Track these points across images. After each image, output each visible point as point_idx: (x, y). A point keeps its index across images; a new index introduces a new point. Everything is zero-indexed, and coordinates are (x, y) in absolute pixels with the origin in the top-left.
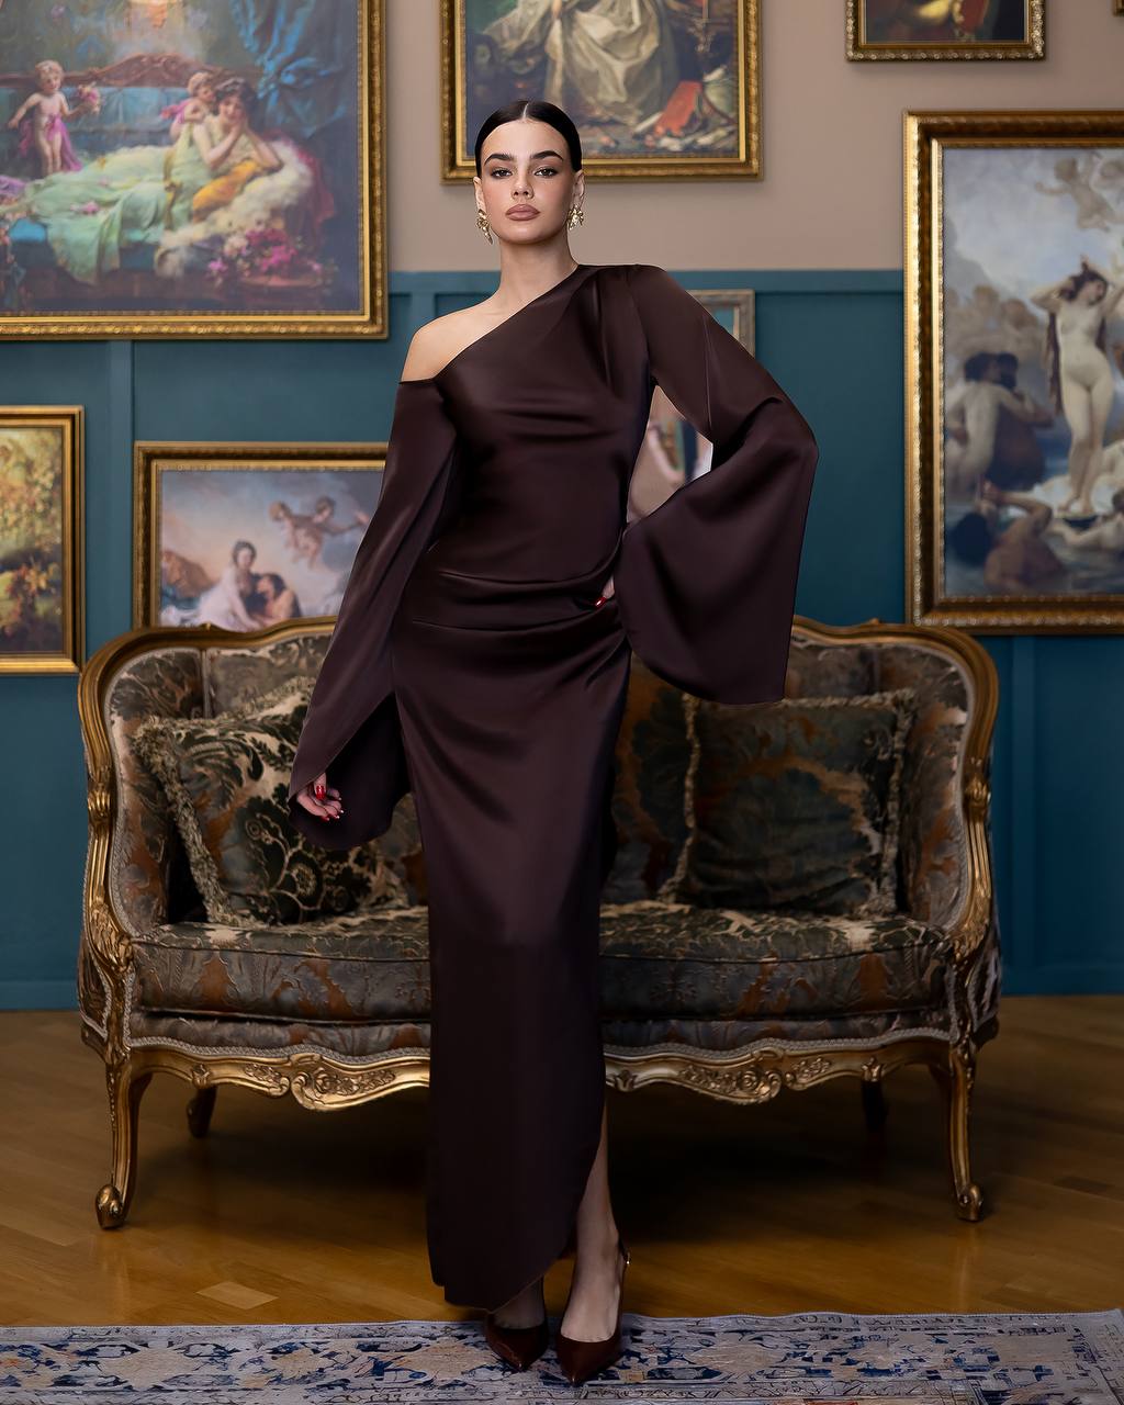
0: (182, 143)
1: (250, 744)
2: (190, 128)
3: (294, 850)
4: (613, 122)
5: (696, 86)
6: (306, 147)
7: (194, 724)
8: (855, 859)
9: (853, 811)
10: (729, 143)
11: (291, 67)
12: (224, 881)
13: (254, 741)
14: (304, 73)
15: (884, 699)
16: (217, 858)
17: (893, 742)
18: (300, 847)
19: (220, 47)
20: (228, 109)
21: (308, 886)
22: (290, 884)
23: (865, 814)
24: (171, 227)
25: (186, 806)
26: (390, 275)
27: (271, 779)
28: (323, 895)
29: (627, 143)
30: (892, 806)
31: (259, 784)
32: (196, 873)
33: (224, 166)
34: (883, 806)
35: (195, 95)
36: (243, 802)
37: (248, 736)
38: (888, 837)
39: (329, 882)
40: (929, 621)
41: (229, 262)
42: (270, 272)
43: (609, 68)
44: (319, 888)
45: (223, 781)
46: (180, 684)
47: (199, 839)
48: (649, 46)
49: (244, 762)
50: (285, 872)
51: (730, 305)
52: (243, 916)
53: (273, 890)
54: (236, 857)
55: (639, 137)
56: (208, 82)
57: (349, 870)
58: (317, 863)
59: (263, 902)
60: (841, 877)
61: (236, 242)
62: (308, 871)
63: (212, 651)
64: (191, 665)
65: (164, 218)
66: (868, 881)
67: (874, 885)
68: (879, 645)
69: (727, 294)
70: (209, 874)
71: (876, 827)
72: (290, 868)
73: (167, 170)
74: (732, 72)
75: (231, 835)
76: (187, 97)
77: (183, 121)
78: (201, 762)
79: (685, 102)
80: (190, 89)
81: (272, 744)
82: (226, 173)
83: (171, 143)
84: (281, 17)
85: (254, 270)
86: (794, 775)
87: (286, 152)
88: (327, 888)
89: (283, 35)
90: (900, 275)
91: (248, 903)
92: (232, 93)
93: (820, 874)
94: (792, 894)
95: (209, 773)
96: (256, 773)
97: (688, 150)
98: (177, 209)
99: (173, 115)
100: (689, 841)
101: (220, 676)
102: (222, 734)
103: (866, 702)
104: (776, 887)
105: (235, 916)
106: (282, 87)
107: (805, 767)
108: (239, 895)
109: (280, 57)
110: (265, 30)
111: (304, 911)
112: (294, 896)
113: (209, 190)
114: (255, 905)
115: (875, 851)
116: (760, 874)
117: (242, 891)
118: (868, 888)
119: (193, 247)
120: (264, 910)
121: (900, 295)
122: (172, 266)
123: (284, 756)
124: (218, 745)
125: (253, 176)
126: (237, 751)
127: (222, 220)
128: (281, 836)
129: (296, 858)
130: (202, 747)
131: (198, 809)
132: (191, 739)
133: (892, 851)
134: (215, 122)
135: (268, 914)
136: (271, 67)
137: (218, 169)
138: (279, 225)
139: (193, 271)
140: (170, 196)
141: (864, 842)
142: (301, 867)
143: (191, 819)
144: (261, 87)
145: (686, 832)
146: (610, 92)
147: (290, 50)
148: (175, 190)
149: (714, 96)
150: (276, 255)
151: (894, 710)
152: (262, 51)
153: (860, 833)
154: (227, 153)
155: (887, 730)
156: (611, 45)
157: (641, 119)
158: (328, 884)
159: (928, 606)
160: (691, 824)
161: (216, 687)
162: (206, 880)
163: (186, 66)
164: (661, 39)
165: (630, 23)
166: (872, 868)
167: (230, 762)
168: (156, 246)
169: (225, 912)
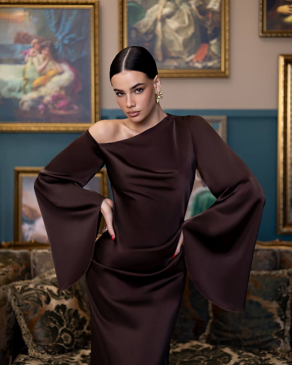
0: (29, 65)
1: (46, 291)
2: (32, 59)
3: (63, 328)
4: (178, 58)
5: (207, 45)
6: (73, 66)
7: (25, 283)
8: (275, 332)
9: (273, 315)
10: (218, 65)
11: (67, 37)
12: (35, 341)
13: (48, 289)
14: (71, 40)
15: (284, 272)
16: (32, 333)
17: (288, 290)
18: (65, 327)
19: (42, 30)
20: (45, 52)
21: (68, 340)
22: (61, 340)
23: (278, 315)
24: (25, 93)
25: (20, 314)
26: (101, 110)
27: (54, 303)
28: (75, 343)
29: (183, 65)
30: (288, 312)
31: (49, 306)
32: (25, 338)
33: (43, 72)
34: (285, 312)
35: (33, 47)
36: (43, 313)
37: (46, 287)
38: (287, 323)
39: (77, 338)
40: (285, 230)
41: (46, 105)
42: (60, 109)
43: (177, 39)
44: (73, 341)
45: (35, 305)
46: (21, 265)
47: (25, 326)
48: (191, 31)
49: (43, 298)
50: (59, 336)
51: (218, 121)
52: (42, 353)
53: (54, 343)
54: (40, 332)
55: (187, 63)
56: (38, 43)
57: (84, 333)
58: (72, 332)
59: (51, 347)
60: (270, 338)
61: (48, 99)
62: (68, 335)
63: (34, 251)
64: (26, 257)
65: (23, 90)
66: (280, 339)
67: (282, 340)
68: (279, 250)
69: (217, 117)
70: (29, 339)
71: (282, 320)
72: (61, 334)
73: (24, 73)
74: (220, 41)
75: (38, 324)
76: (30, 48)
77: (29, 56)
78: (27, 299)
79: (204, 51)
80: (32, 45)
81: (55, 290)
82: (45, 74)
83: (25, 63)
84: (63, 20)
85: (54, 108)
86: (251, 302)
87: (65, 67)
88: (76, 340)
89: (64, 26)
90: (276, 111)
91: (44, 348)
92: (47, 46)
93: (262, 337)
94: (251, 343)
95: (30, 303)
96: (48, 301)
97: (204, 68)
98: (28, 87)
99: (26, 54)
100: (211, 321)
101: (37, 260)
102: (36, 287)
103: (277, 273)
104: (245, 340)
105: (39, 354)
106: (64, 45)
107: (256, 299)
108: (41, 345)
109: (63, 34)
110: (58, 24)
111: (67, 349)
112: (63, 345)
113: (38, 80)
114: (47, 349)
115: (282, 328)
116: (238, 335)
117: (42, 344)
118: (280, 342)
119: (33, 100)
120: (50, 350)
121: (276, 118)
122: (26, 107)
123: (59, 294)
124: (33, 292)
125: (54, 76)
126: (40, 293)
127: (43, 91)
128: (57, 323)
129: (64, 331)
130: (27, 293)
131: (25, 316)
132: (23, 290)
133: (288, 328)
134: (41, 56)
135: (52, 352)
136: (60, 38)
137: (42, 73)
138: (63, 93)
139: (33, 108)
140: (24, 82)
141: (278, 325)
142: (65, 334)
143: (22, 319)
144: (57, 44)
145: (209, 318)
146: (177, 47)
147: (66, 31)
148: (27, 80)
149: (214, 49)
150: (62, 103)
151: (288, 277)
152: (57, 31)
153: (276, 323)
154: (45, 68)
155: (285, 284)
156: (178, 31)
157: (188, 56)
158: (77, 339)
159: (285, 224)
160: (211, 315)
161: (35, 264)
162: (28, 341)
163: (30, 37)
164: (196, 29)
165: (184, 23)
166: (281, 334)
167: (38, 298)
168: (20, 100)
169: (35, 352)
